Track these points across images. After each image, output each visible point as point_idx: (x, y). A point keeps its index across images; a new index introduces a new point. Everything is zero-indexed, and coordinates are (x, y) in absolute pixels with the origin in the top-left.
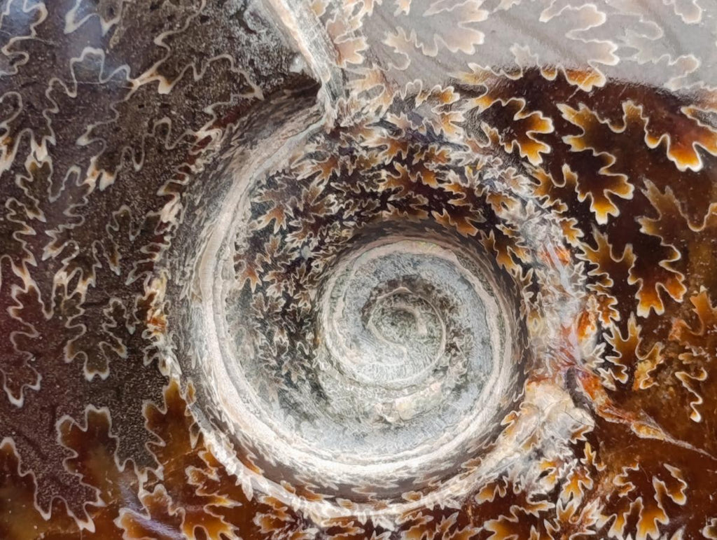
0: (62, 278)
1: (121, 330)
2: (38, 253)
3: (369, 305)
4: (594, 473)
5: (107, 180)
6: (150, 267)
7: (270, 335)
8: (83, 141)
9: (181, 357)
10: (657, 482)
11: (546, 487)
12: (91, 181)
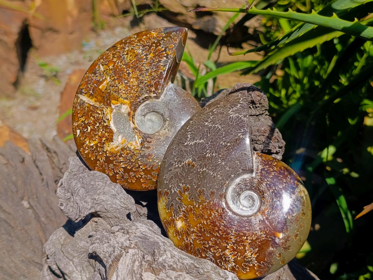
0: (219, 176)
1: (221, 184)
2: (218, 173)
3: (246, 197)
4: (260, 224)
5: (228, 169)
6: (228, 180)
7: (235, 194)
8: (228, 164)
9: (226, 190)
10: (266, 229)
11: (254, 223)
12: (227, 168)
